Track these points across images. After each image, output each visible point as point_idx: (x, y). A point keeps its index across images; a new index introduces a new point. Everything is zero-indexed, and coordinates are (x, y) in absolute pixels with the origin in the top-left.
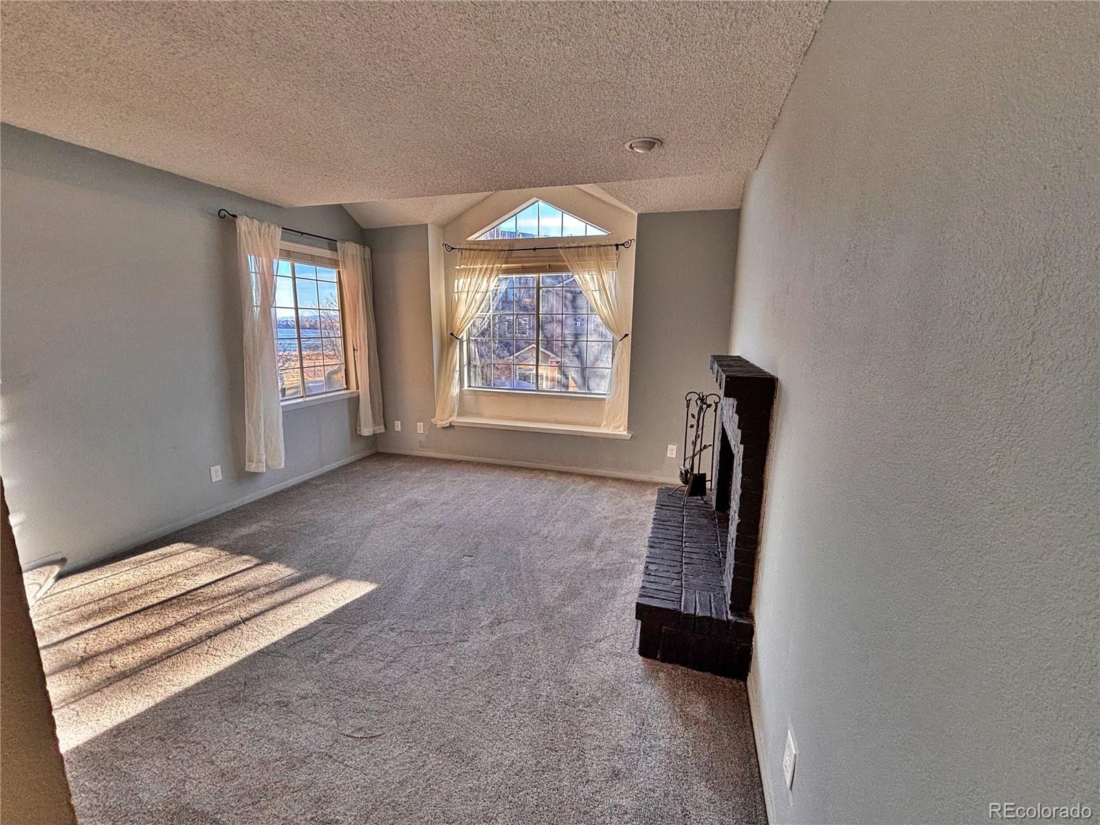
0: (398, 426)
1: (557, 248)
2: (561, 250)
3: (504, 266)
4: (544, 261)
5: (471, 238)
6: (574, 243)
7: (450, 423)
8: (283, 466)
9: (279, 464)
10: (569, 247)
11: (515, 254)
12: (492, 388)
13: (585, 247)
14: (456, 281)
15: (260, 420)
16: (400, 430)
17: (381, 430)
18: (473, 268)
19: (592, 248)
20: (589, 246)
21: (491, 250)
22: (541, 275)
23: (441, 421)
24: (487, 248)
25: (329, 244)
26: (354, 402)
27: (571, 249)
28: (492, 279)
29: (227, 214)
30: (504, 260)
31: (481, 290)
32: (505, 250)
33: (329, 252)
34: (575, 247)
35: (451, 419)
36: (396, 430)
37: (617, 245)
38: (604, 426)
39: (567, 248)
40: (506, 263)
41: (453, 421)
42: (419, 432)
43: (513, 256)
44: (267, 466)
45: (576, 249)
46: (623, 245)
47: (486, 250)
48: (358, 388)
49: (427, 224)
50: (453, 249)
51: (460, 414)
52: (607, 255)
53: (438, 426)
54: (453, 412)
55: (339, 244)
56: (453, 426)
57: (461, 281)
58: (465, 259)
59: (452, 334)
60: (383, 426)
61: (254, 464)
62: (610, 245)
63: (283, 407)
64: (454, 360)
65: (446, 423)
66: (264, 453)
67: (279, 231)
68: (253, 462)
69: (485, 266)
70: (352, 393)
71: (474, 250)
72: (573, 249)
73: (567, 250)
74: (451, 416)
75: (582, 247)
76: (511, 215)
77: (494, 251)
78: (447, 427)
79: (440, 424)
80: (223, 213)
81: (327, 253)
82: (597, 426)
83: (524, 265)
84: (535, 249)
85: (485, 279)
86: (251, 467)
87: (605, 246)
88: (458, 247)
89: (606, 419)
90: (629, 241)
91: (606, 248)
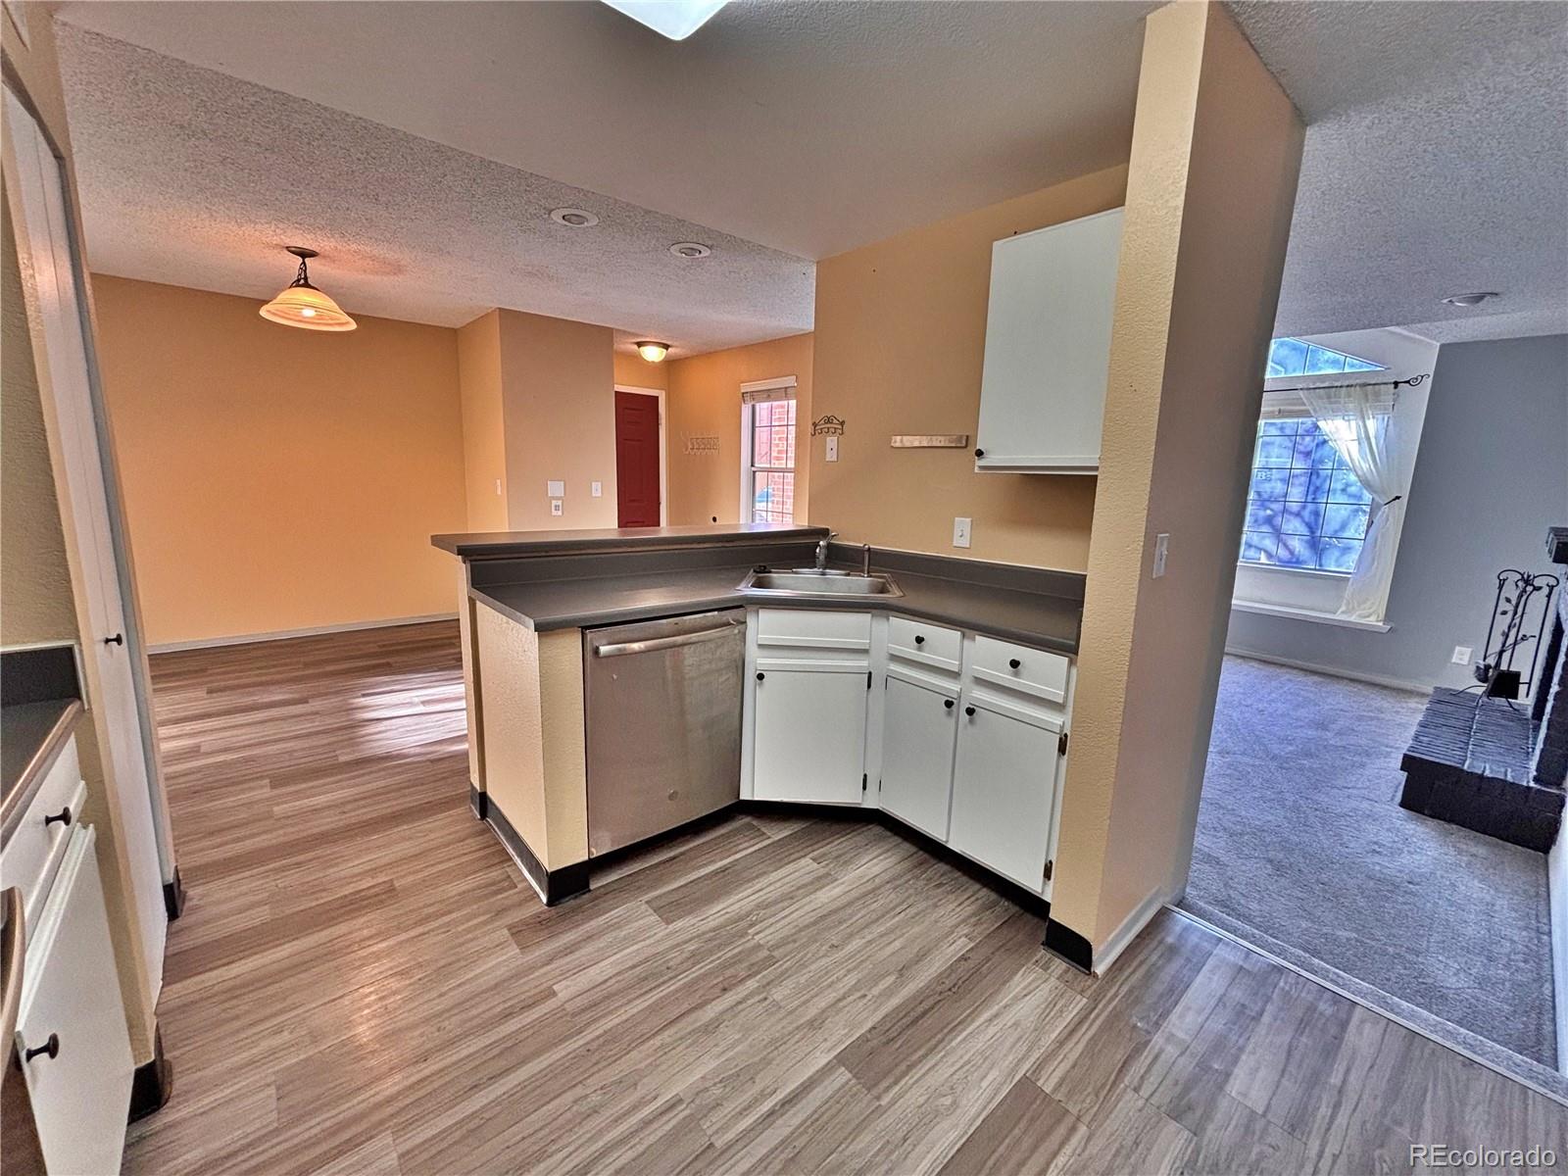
1: (1296, 390)
4: (1273, 405)
6: (1323, 382)
10: (1315, 388)
13: (1341, 387)
19: (1353, 388)
20: (1348, 386)
27: (1318, 390)
34: (1324, 388)
37: (1396, 384)
38: (1343, 612)
39: (1310, 389)
45: (1327, 390)
46: (1408, 382)
52: (1377, 395)
62: (1387, 383)
72: (1321, 390)
73: (1312, 391)
75: (1337, 387)
82: (1331, 612)
87: (1375, 384)
89: (1348, 604)
90: (1420, 378)
91: (1377, 387)
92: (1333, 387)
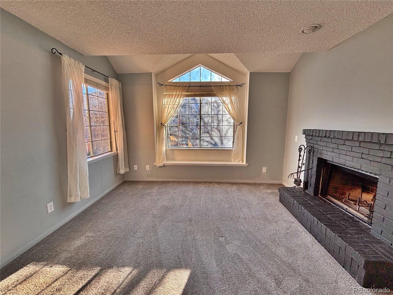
0: (136, 167)
1: (211, 86)
2: (213, 87)
3: (186, 93)
4: (205, 92)
5: (169, 81)
6: (218, 84)
7: (163, 164)
8: (89, 196)
9: (87, 195)
10: (217, 86)
11: (191, 88)
12: (179, 147)
13: (223, 86)
14: (164, 100)
15: (78, 172)
16: (137, 169)
17: (128, 170)
18: (172, 94)
19: (227, 87)
20: (225, 86)
21: (180, 86)
22: (201, 98)
23: (159, 163)
24: (178, 85)
25: (104, 78)
26: (116, 157)
27: (217, 87)
28: (181, 99)
29: (56, 52)
30: (186, 91)
31: (176, 104)
32: (187, 86)
33: (104, 82)
34: (219, 86)
35: (164, 163)
36: (135, 169)
37: (237, 85)
38: (233, 161)
39: (215, 86)
40: (187, 92)
41: (164, 164)
42: (147, 169)
43: (190, 89)
44: (81, 198)
45: (220, 87)
46: (240, 85)
47: (178, 86)
48: (117, 150)
49: (152, 73)
50: (162, 85)
51: (167, 160)
52: (233, 89)
53: (157, 166)
54: (164, 159)
55: (109, 79)
56: (165, 166)
57: (166, 99)
58: (168, 90)
59: (161, 124)
60: (128, 168)
61: (73, 198)
62: (235, 86)
63: (88, 162)
64: (163, 135)
65: (161, 164)
66: (79, 190)
67: (84, 67)
68: (72, 197)
69: (178, 93)
70: (115, 153)
71: (172, 86)
72: (218, 87)
73: (216, 87)
74: (163, 161)
75: (222, 86)
76: (188, 71)
77: (182, 86)
78: (162, 166)
79: (158, 165)
80: (54, 51)
81: (104, 83)
82: (230, 161)
83: (195, 93)
84: (200, 86)
85: (178, 99)
86: (70, 200)
87: (232, 86)
88: (164, 84)
89: (233, 158)
90: (243, 84)
91: (233, 86)
92: (221, 86)
